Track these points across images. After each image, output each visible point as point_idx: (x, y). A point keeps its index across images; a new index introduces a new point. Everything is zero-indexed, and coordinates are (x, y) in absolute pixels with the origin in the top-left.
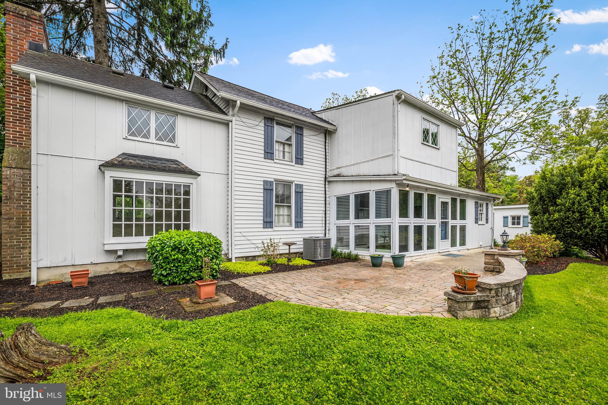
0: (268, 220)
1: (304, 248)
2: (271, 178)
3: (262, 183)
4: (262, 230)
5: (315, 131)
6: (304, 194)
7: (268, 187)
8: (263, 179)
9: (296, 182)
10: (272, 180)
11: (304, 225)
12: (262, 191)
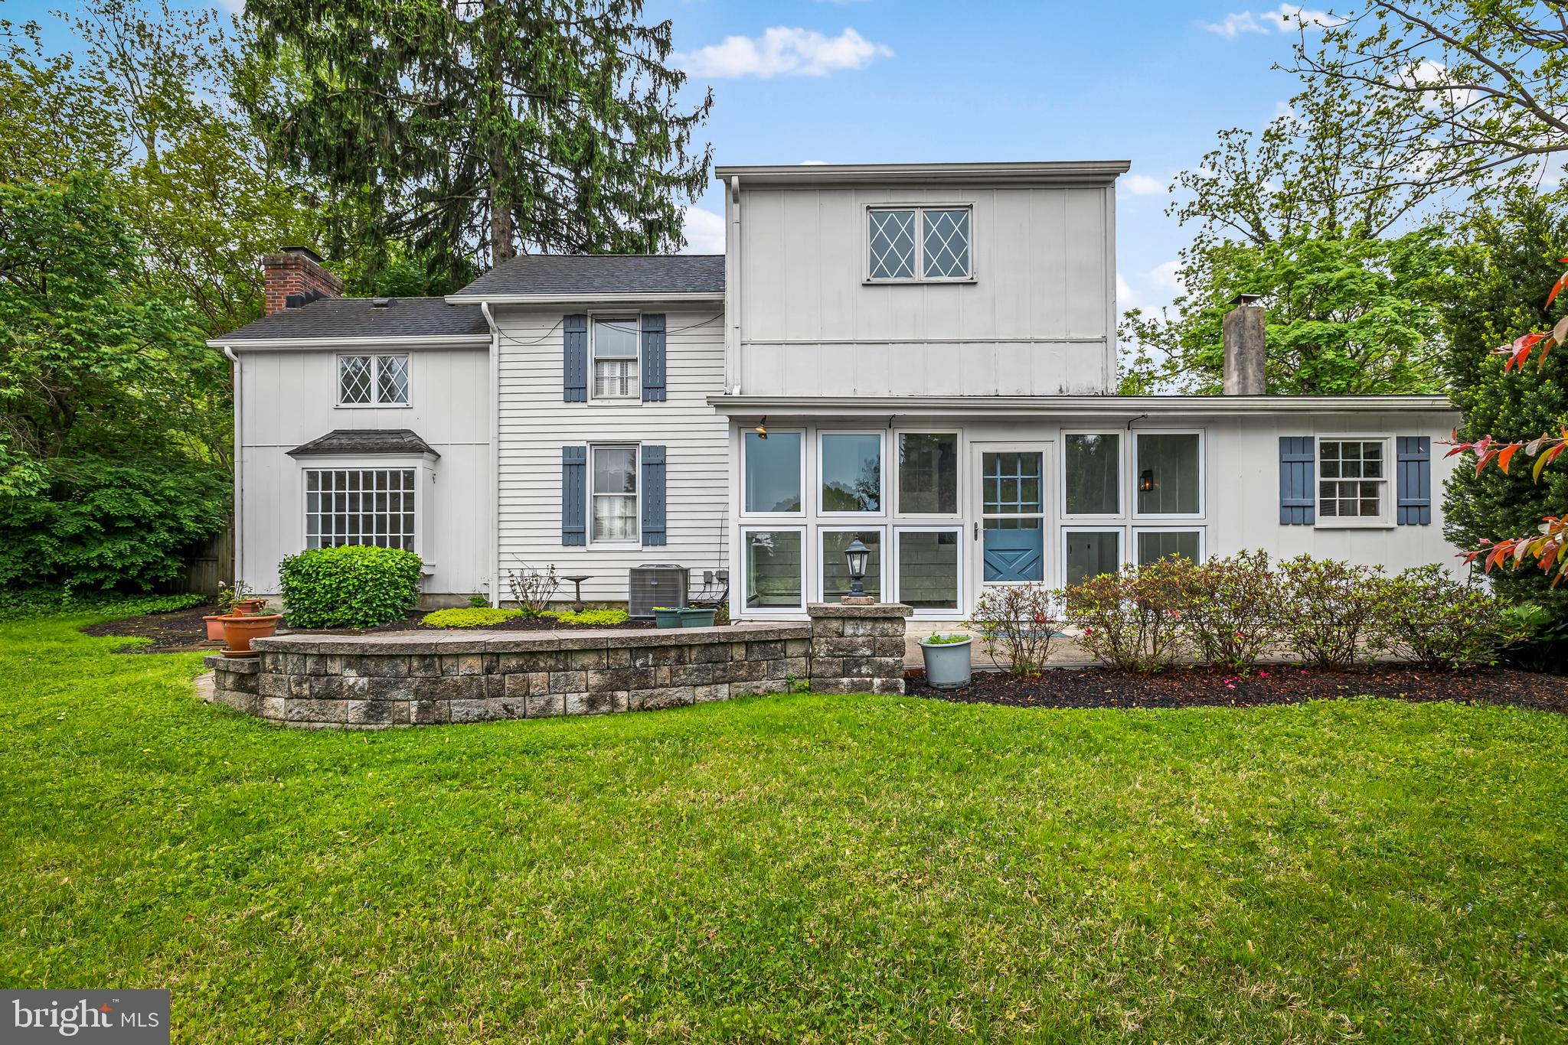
0: (573, 527)
1: (633, 592)
2: (579, 440)
3: (560, 453)
4: (561, 549)
5: (702, 315)
6: (668, 468)
7: (575, 460)
8: (561, 445)
9: (645, 443)
10: (583, 444)
11: (669, 540)
12: (560, 469)
